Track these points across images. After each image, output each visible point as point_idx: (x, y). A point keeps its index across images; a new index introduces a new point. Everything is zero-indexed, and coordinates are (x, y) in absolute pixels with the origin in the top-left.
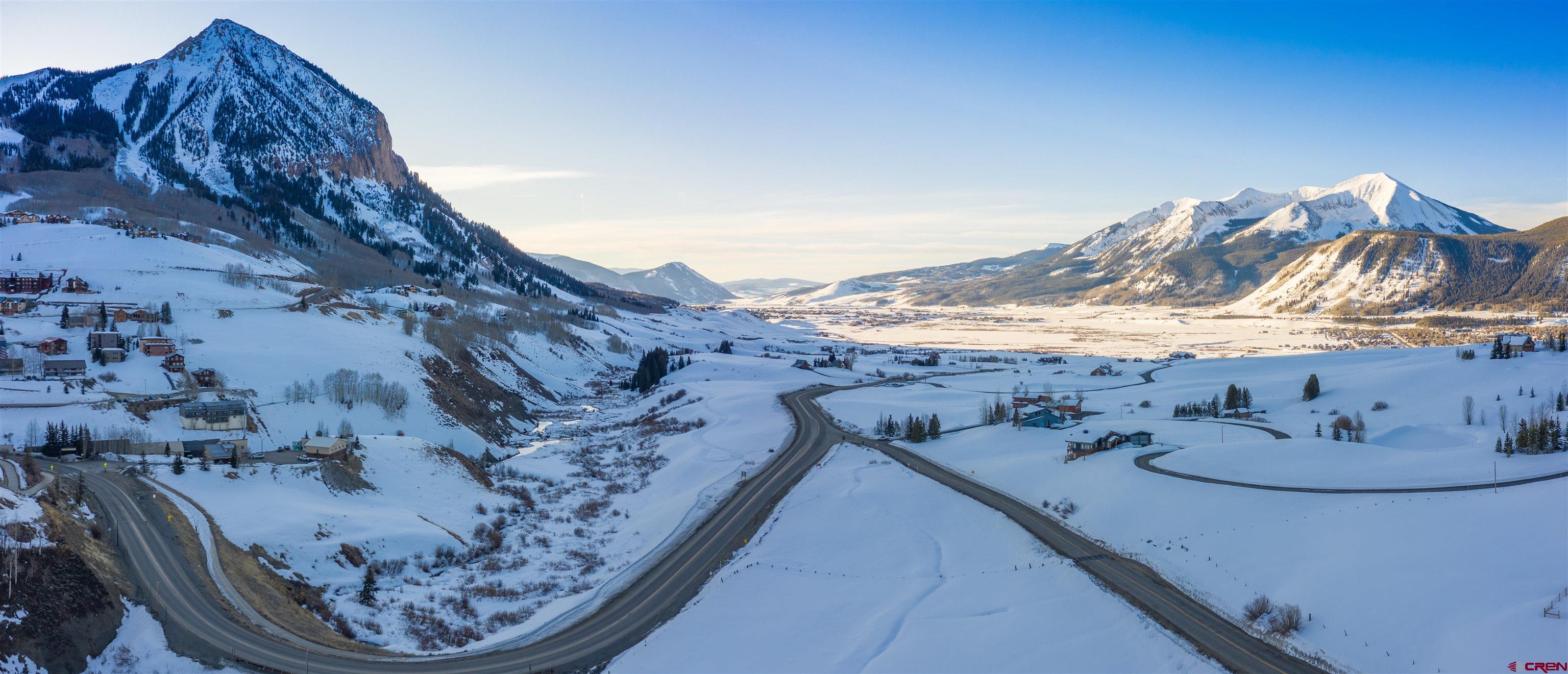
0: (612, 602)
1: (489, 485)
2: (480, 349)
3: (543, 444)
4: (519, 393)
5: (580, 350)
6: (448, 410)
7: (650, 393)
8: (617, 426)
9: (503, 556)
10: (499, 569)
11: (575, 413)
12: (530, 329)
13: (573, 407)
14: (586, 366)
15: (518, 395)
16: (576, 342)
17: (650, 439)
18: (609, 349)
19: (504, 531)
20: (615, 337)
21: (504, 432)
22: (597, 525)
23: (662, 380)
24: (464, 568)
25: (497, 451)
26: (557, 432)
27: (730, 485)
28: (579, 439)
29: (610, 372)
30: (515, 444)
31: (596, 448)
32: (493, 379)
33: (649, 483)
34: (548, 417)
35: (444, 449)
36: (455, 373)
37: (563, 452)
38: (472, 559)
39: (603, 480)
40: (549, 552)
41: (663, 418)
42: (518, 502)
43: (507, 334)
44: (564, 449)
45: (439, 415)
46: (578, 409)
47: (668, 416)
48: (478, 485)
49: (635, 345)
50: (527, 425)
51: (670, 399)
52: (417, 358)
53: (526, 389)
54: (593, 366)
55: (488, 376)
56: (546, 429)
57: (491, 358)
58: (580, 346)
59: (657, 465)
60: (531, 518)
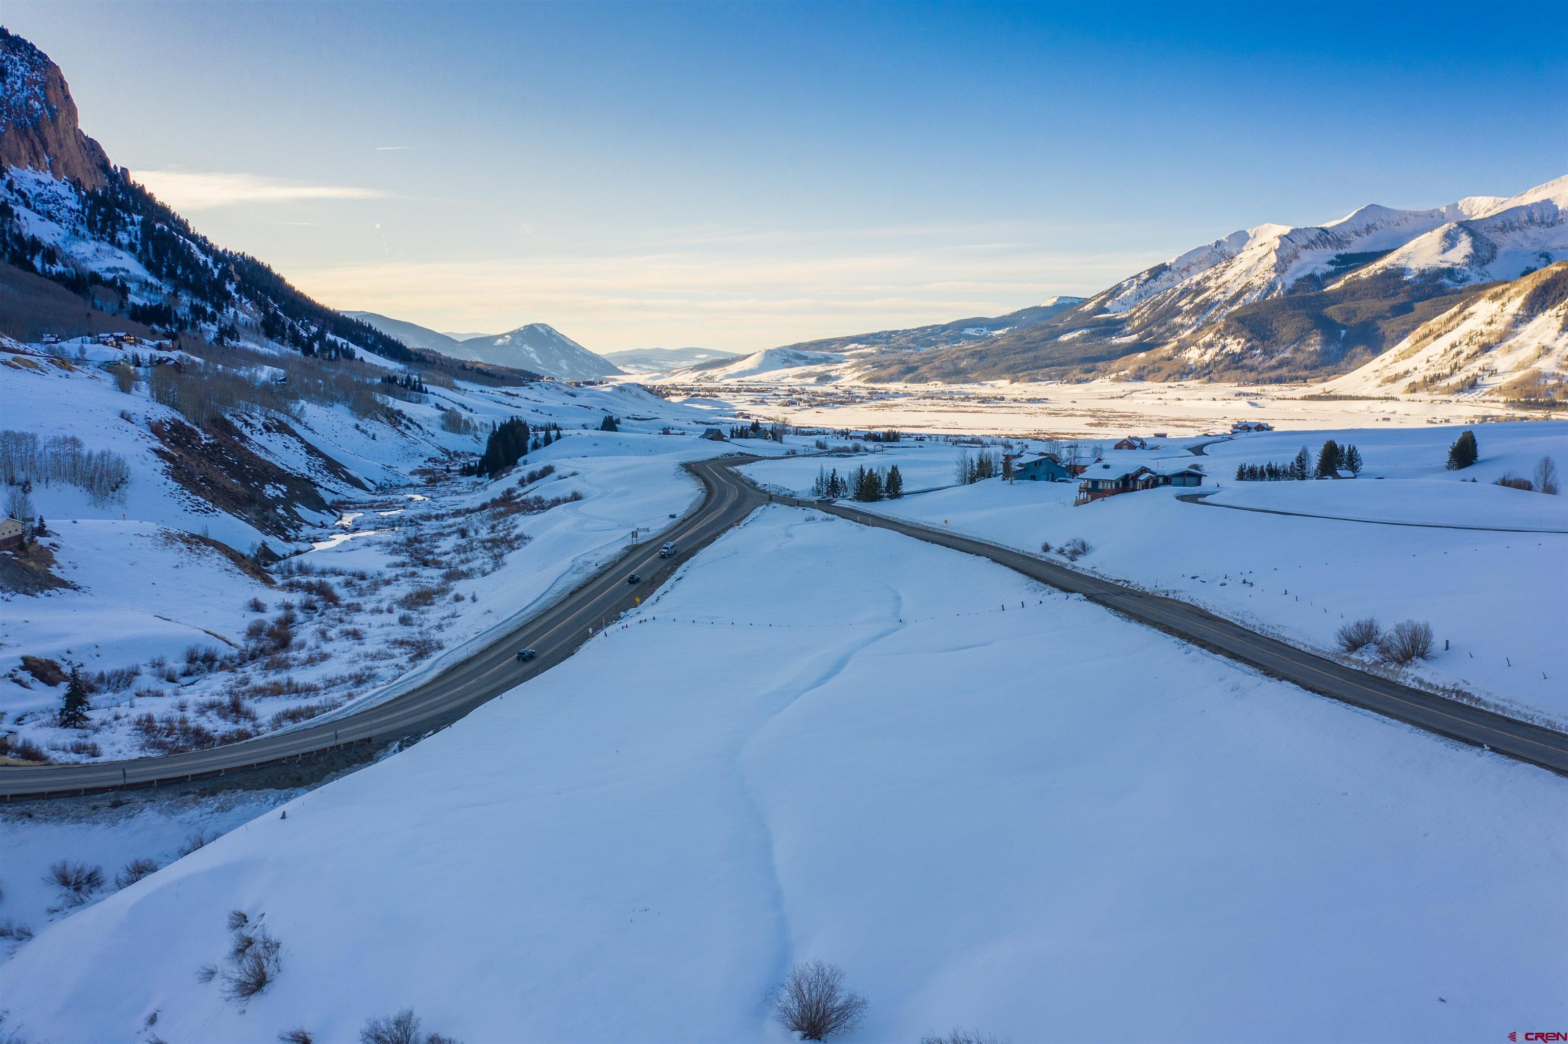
0: (453, 669)
1: (269, 582)
2: (246, 417)
3: (350, 536)
4: (311, 478)
5: (402, 428)
6: (198, 491)
7: (504, 475)
8: (457, 513)
9: (294, 654)
10: (288, 667)
11: (397, 503)
12: (325, 398)
13: (392, 497)
14: (411, 450)
15: (309, 480)
16: (394, 418)
17: (505, 521)
18: (443, 428)
19: (294, 629)
20: (452, 411)
21: (290, 525)
22: (431, 612)
23: (520, 460)
24: (233, 671)
25: (276, 544)
26: (370, 523)
27: (617, 549)
28: (403, 529)
29: (446, 458)
30: (308, 539)
31: (428, 536)
32: (269, 459)
33: (504, 564)
34: (355, 508)
35: (193, 536)
36: (207, 444)
37: (380, 543)
38: (244, 662)
39: (440, 568)
40: (363, 644)
41: (523, 497)
42: (314, 597)
43: (288, 404)
44: (381, 540)
45: (183, 497)
46: (401, 498)
47: (531, 495)
48: (251, 580)
49: (481, 423)
50: (325, 517)
51: (533, 478)
52: (142, 421)
53: (322, 473)
54: (422, 450)
55: (262, 455)
56: (354, 521)
57: (264, 430)
58: (400, 423)
59: (516, 545)
60: (334, 612)
